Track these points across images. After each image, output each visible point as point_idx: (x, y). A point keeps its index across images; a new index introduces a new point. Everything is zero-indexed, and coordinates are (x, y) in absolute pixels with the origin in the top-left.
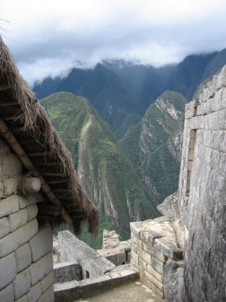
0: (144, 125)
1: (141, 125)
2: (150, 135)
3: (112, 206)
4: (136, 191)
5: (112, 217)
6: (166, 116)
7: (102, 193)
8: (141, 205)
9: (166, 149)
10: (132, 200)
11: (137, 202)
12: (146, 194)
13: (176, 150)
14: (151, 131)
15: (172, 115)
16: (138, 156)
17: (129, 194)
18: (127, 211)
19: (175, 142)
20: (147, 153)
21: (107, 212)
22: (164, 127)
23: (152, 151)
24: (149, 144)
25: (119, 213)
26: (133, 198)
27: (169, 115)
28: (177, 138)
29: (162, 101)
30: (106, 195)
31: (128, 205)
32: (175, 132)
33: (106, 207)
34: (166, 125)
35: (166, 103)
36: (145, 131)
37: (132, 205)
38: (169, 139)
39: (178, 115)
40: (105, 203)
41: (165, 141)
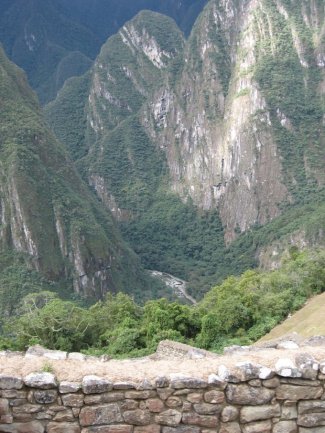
0: (96, 75)
1: (92, 75)
2: (108, 96)
3: (26, 232)
4: (75, 204)
5: (28, 254)
6: (140, 61)
7: (7, 208)
8: (83, 232)
9: (137, 125)
10: (66, 224)
11: (76, 225)
12: (95, 211)
13: (156, 127)
14: (110, 88)
15: (152, 58)
16: (83, 137)
17: (62, 210)
18: (56, 243)
19: (156, 113)
20: (99, 132)
21: (18, 245)
22: (135, 81)
23: (111, 127)
24: (104, 115)
25: (41, 248)
26: (67, 217)
27: (146, 58)
28: (159, 105)
29: (133, 31)
30: (15, 211)
31: (58, 231)
32: (156, 94)
33: (14, 235)
34: (138, 78)
35: (140, 34)
36: (97, 88)
37: (66, 232)
38: (144, 106)
39: (164, 59)
40: (14, 227)
41: (136, 110)
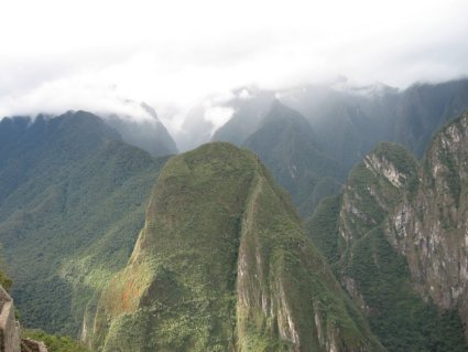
0: (346, 195)
1: (342, 195)
2: (355, 211)
3: (290, 323)
4: (330, 301)
5: (291, 343)
6: (381, 182)
7: (275, 303)
8: (338, 324)
9: (381, 235)
10: (324, 316)
11: (332, 318)
12: (348, 308)
13: (397, 236)
14: (357, 206)
15: (391, 180)
16: (336, 246)
17: (320, 305)
18: (315, 333)
19: (397, 224)
20: (349, 241)
21: (283, 333)
22: (377, 199)
23: (359, 237)
24: (353, 227)
25: (302, 337)
26: (324, 312)
27: (386, 180)
28: (399, 217)
29: (374, 158)
30: (281, 306)
31: (317, 322)
32: (396, 208)
33: (280, 325)
34: (381, 196)
35: (381, 161)
36: (347, 206)
37: (324, 325)
38: (387, 219)
39: (401, 179)
40: (280, 319)
41: (379, 222)
